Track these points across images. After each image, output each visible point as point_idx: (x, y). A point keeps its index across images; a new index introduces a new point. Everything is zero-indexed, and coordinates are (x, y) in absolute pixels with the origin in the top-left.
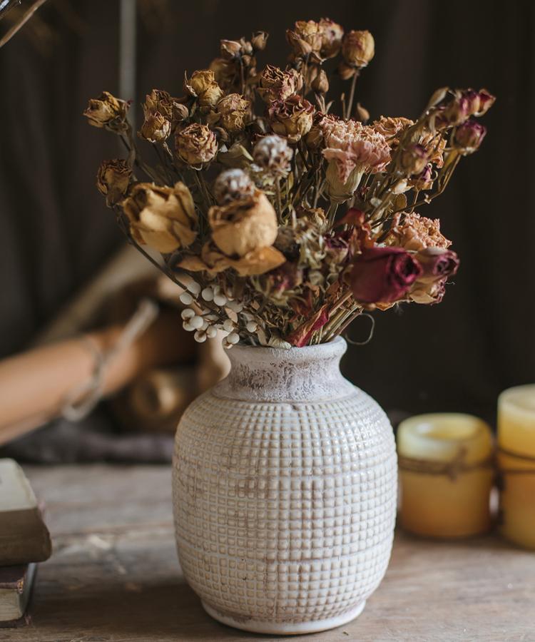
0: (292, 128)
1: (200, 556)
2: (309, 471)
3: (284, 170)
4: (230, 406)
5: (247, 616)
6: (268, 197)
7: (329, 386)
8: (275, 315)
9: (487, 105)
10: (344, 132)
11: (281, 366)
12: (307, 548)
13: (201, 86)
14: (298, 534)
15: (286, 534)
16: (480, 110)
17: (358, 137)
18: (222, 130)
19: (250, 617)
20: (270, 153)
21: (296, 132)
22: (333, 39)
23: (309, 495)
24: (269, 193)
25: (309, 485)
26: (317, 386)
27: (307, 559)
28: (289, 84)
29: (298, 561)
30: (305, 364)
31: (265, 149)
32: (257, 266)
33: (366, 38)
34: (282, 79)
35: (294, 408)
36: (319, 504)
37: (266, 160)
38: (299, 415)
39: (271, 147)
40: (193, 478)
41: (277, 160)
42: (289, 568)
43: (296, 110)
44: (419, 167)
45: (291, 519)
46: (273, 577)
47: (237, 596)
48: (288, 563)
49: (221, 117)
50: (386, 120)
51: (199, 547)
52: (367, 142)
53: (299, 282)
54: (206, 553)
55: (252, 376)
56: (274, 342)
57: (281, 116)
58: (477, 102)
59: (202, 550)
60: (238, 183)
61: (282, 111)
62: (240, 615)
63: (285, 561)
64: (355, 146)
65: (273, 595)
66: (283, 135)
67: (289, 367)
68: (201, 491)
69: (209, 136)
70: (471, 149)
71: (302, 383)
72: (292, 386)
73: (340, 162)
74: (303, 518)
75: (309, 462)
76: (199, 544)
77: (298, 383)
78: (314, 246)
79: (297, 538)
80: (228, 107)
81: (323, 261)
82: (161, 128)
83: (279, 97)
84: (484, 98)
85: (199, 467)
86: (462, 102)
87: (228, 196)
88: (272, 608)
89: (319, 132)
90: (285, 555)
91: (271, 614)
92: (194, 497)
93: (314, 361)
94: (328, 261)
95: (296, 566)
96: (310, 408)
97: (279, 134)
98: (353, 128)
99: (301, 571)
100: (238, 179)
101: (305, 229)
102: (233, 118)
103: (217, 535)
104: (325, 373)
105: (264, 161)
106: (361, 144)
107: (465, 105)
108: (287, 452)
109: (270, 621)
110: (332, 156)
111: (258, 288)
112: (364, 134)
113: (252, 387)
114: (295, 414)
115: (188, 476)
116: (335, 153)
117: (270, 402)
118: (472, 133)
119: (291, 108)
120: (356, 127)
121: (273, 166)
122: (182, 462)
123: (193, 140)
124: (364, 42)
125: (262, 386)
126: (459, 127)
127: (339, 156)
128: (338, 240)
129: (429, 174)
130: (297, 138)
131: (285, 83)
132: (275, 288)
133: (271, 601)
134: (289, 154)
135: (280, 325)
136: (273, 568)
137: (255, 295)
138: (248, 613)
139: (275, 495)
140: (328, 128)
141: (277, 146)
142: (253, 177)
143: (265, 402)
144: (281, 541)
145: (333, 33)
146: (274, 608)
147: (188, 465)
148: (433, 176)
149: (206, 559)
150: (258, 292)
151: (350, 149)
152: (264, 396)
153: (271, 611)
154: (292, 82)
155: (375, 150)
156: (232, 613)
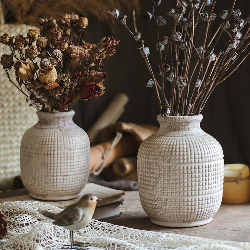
0: (63, 47)
1: (32, 177)
2: (66, 149)
3: (60, 59)
4: (41, 130)
5: (46, 195)
6: (55, 67)
7: (70, 124)
8: (55, 102)
9: (117, 42)
10: (77, 50)
11: (56, 118)
12: (65, 172)
13: (34, 34)
14: (63, 167)
15: (59, 168)
16: (116, 43)
17: (81, 51)
18: (40, 48)
19: (47, 195)
20: (56, 55)
21: (64, 49)
22: (75, 19)
23: (66, 156)
24: (55, 66)
25: (66, 153)
26: (67, 124)
27: (65, 175)
28: (60, 34)
29: (62, 176)
30: (63, 117)
31: (55, 53)
32: (51, 87)
33: (84, 19)
34: (58, 32)
35: (61, 130)
36: (69, 159)
37: (55, 56)
38: (62, 132)
39: (56, 53)
40: (30, 153)
41: (58, 57)
42: (60, 178)
43: (64, 42)
44: (97, 58)
45: (60, 163)
46: (55, 181)
47: (44, 188)
48: (60, 177)
49: (39, 44)
50: (88, 44)
51: (31, 174)
52: (83, 53)
53: (63, 91)
54: (34, 175)
55: (47, 121)
56: (54, 111)
57: (59, 44)
58: (115, 41)
59: (32, 175)
60: (47, 63)
61: (59, 42)
62: (44, 195)
63: (59, 176)
64: (80, 54)
65: (55, 187)
66: (60, 49)
67: (58, 118)
68: (32, 156)
69: (36, 50)
70: (112, 54)
71: (62, 123)
72: (59, 124)
73: (76, 58)
74: (64, 163)
75: (66, 146)
76: (31, 173)
77: (61, 123)
78: (67, 82)
79: (62, 169)
80: (41, 41)
81: (70, 86)
82: (21, 47)
83: (57, 38)
84: (117, 40)
85: (31, 149)
86: (110, 41)
87: (43, 66)
88: (54, 191)
89: (69, 49)
90: (59, 174)
91: (54, 194)
92: (30, 159)
93: (66, 117)
94: (72, 86)
95: (62, 178)
96: (65, 130)
97: (58, 49)
98: (79, 48)
99: (63, 179)
100: (47, 62)
101: (65, 77)
102: (43, 44)
103: (38, 169)
104: (69, 120)
105: (54, 57)
106: (82, 53)
107: (111, 42)
108: (59, 143)
109: (53, 196)
110: (73, 56)
111: (51, 94)
112: (82, 50)
113: (47, 125)
114: (61, 132)
115: (28, 152)
116: (74, 56)
117: (53, 129)
118: (113, 50)
119: (62, 41)
120: (80, 48)
121: (57, 58)
122: (25, 148)
123: (31, 51)
124: (83, 20)
125: (50, 124)
126: (109, 48)
127: (75, 57)
128: (75, 80)
129: (101, 61)
130: (64, 50)
131: (59, 33)
132: (56, 94)
133: (54, 189)
134: (62, 55)
135: (56, 105)
136: (55, 178)
137: (49, 96)
138: (47, 194)
139: (56, 156)
140: (72, 48)
141: (58, 52)
142: (51, 61)
143: (52, 129)
144: (58, 170)
145: (75, 17)
146: (55, 191)
147: (27, 149)
148: (102, 62)
149: (34, 177)
150: (50, 95)
151: (78, 54)
152: (51, 127)
153: (54, 192)
154: (61, 33)
155: (86, 55)
156: (41, 195)
